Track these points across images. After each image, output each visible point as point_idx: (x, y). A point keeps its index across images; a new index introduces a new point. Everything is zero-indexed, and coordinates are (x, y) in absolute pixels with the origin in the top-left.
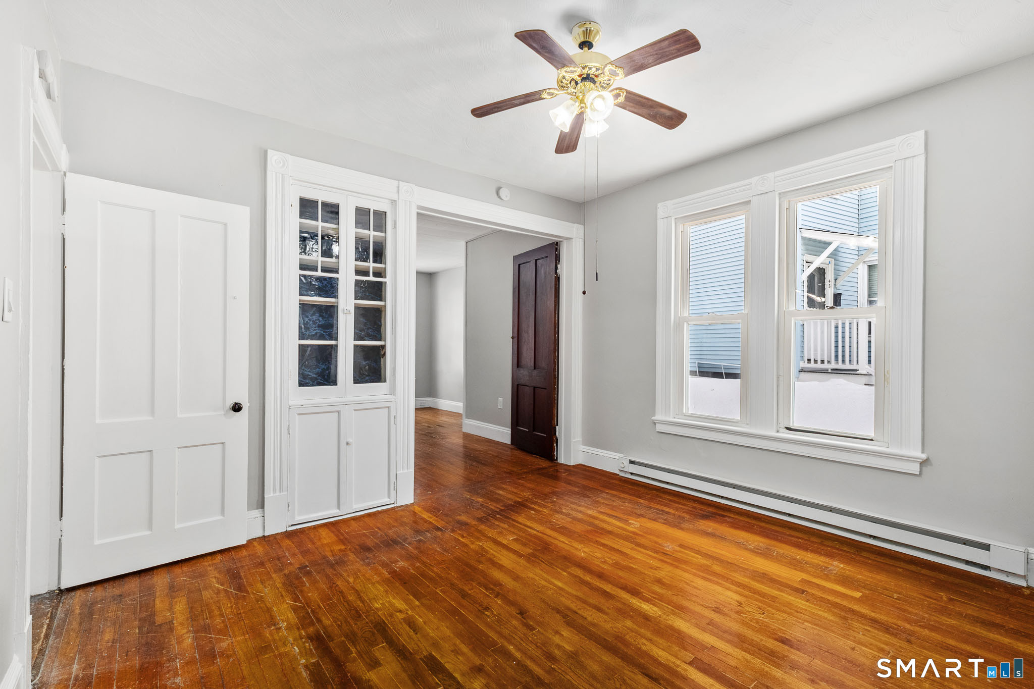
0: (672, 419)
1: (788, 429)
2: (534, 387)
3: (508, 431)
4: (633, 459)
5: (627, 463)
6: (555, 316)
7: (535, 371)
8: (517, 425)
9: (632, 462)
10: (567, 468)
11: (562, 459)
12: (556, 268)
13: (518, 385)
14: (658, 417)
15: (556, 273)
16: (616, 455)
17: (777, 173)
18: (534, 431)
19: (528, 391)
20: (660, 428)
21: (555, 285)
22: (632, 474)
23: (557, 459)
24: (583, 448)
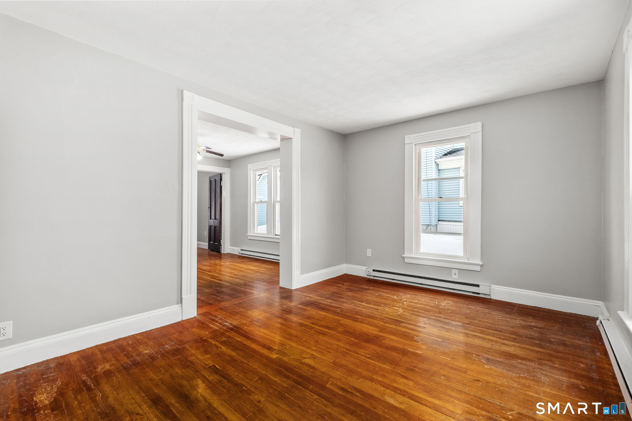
0: (252, 235)
1: (275, 235)
2: (215, 227)
3: (207, 244)
4: (242, 249)
5: (240, 250)
6: (220, 200)
7: (215, 220)
8: (210, 241)
9: (242, 250)
10: (224, 254)
11: (222, 252)
12: (221, 183)
13: (210, 226)
14: (249, 234)
15: (220, 185)
16: (237, 248)
17: (273, 160)
18: (215, 243)
19: (213, 228)
20: (249, 238)
21: (220, 189)
22: (242, 254)
23: (221, 252)
24: (230, 247)
